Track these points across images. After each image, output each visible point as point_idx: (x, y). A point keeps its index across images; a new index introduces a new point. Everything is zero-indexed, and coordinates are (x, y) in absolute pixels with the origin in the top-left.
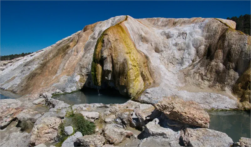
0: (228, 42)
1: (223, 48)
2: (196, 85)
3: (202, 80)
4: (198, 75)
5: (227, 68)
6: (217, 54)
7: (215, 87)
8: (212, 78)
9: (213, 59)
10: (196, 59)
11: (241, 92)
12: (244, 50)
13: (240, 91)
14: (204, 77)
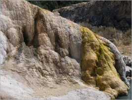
0: (50, 24)
1: (46, 31)
2: (43, 85)
3: (43, 76)
4: (34, 70)
5: (62, 55)
6: (42, 39)
7: (63, 81)
8: (52, 71)
9: (39, 46)
10: (10, 47)
11: (93, 81)
12: (71, 33)
13: (91, 79)
14: (45, 72)
